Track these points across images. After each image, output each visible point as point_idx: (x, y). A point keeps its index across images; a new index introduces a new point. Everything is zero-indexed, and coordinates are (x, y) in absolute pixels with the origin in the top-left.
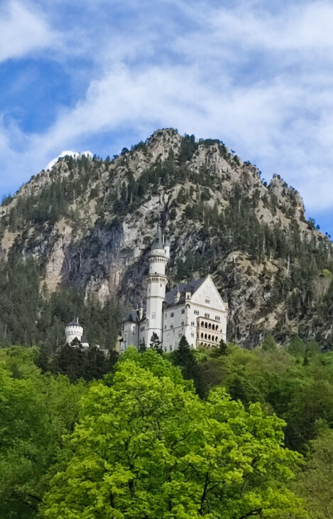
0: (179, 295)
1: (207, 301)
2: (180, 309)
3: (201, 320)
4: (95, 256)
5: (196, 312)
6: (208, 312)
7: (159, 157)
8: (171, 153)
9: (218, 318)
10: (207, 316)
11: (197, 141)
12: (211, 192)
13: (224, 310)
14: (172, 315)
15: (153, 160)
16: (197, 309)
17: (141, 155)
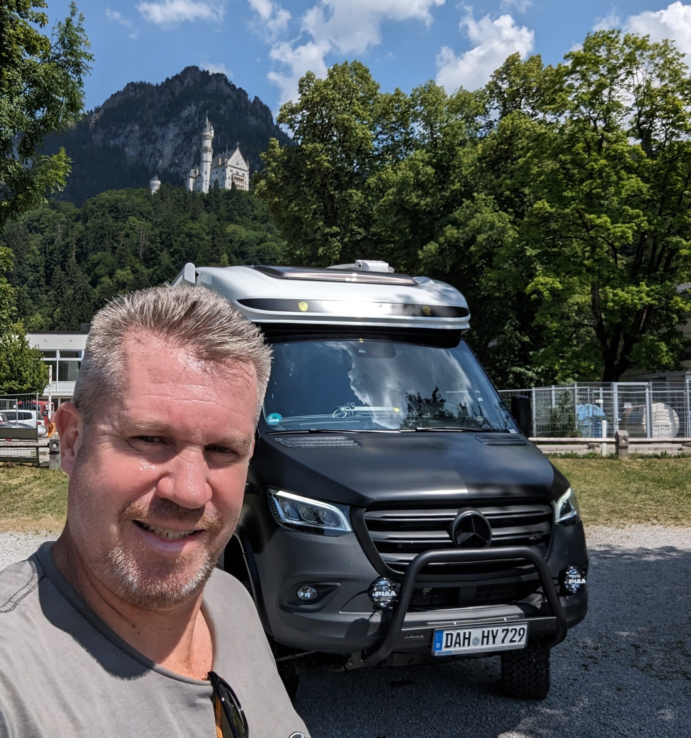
0: (220, 160)
1: (237, 164)
2: (222, 168)
3: (234, 176)
4: (154, 143)
5: (231, 171)
6: (238, 171)
7: (188, 84)
8: (196, 81)
9: (243, 174)
10: (237, 174)
11: (210, 74)
12: (221, 105)
13: (247, 169)
14: (217, 173)
15: (185, 85)
16: (232, 169)
17: (177, 82)
